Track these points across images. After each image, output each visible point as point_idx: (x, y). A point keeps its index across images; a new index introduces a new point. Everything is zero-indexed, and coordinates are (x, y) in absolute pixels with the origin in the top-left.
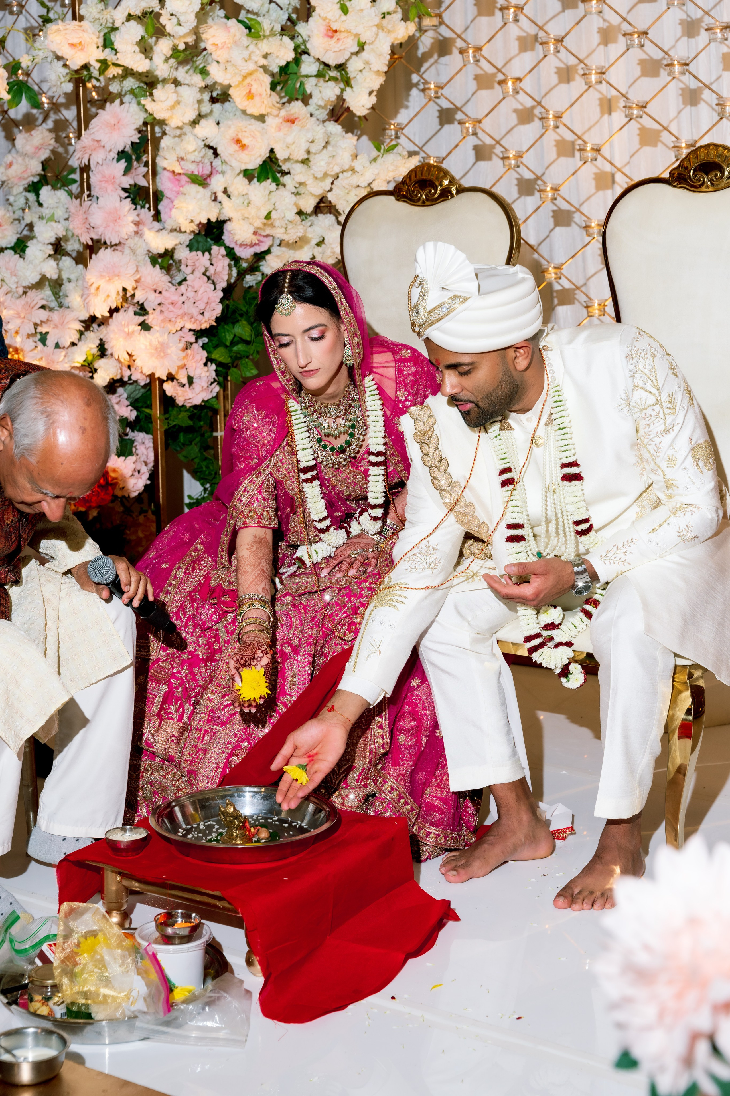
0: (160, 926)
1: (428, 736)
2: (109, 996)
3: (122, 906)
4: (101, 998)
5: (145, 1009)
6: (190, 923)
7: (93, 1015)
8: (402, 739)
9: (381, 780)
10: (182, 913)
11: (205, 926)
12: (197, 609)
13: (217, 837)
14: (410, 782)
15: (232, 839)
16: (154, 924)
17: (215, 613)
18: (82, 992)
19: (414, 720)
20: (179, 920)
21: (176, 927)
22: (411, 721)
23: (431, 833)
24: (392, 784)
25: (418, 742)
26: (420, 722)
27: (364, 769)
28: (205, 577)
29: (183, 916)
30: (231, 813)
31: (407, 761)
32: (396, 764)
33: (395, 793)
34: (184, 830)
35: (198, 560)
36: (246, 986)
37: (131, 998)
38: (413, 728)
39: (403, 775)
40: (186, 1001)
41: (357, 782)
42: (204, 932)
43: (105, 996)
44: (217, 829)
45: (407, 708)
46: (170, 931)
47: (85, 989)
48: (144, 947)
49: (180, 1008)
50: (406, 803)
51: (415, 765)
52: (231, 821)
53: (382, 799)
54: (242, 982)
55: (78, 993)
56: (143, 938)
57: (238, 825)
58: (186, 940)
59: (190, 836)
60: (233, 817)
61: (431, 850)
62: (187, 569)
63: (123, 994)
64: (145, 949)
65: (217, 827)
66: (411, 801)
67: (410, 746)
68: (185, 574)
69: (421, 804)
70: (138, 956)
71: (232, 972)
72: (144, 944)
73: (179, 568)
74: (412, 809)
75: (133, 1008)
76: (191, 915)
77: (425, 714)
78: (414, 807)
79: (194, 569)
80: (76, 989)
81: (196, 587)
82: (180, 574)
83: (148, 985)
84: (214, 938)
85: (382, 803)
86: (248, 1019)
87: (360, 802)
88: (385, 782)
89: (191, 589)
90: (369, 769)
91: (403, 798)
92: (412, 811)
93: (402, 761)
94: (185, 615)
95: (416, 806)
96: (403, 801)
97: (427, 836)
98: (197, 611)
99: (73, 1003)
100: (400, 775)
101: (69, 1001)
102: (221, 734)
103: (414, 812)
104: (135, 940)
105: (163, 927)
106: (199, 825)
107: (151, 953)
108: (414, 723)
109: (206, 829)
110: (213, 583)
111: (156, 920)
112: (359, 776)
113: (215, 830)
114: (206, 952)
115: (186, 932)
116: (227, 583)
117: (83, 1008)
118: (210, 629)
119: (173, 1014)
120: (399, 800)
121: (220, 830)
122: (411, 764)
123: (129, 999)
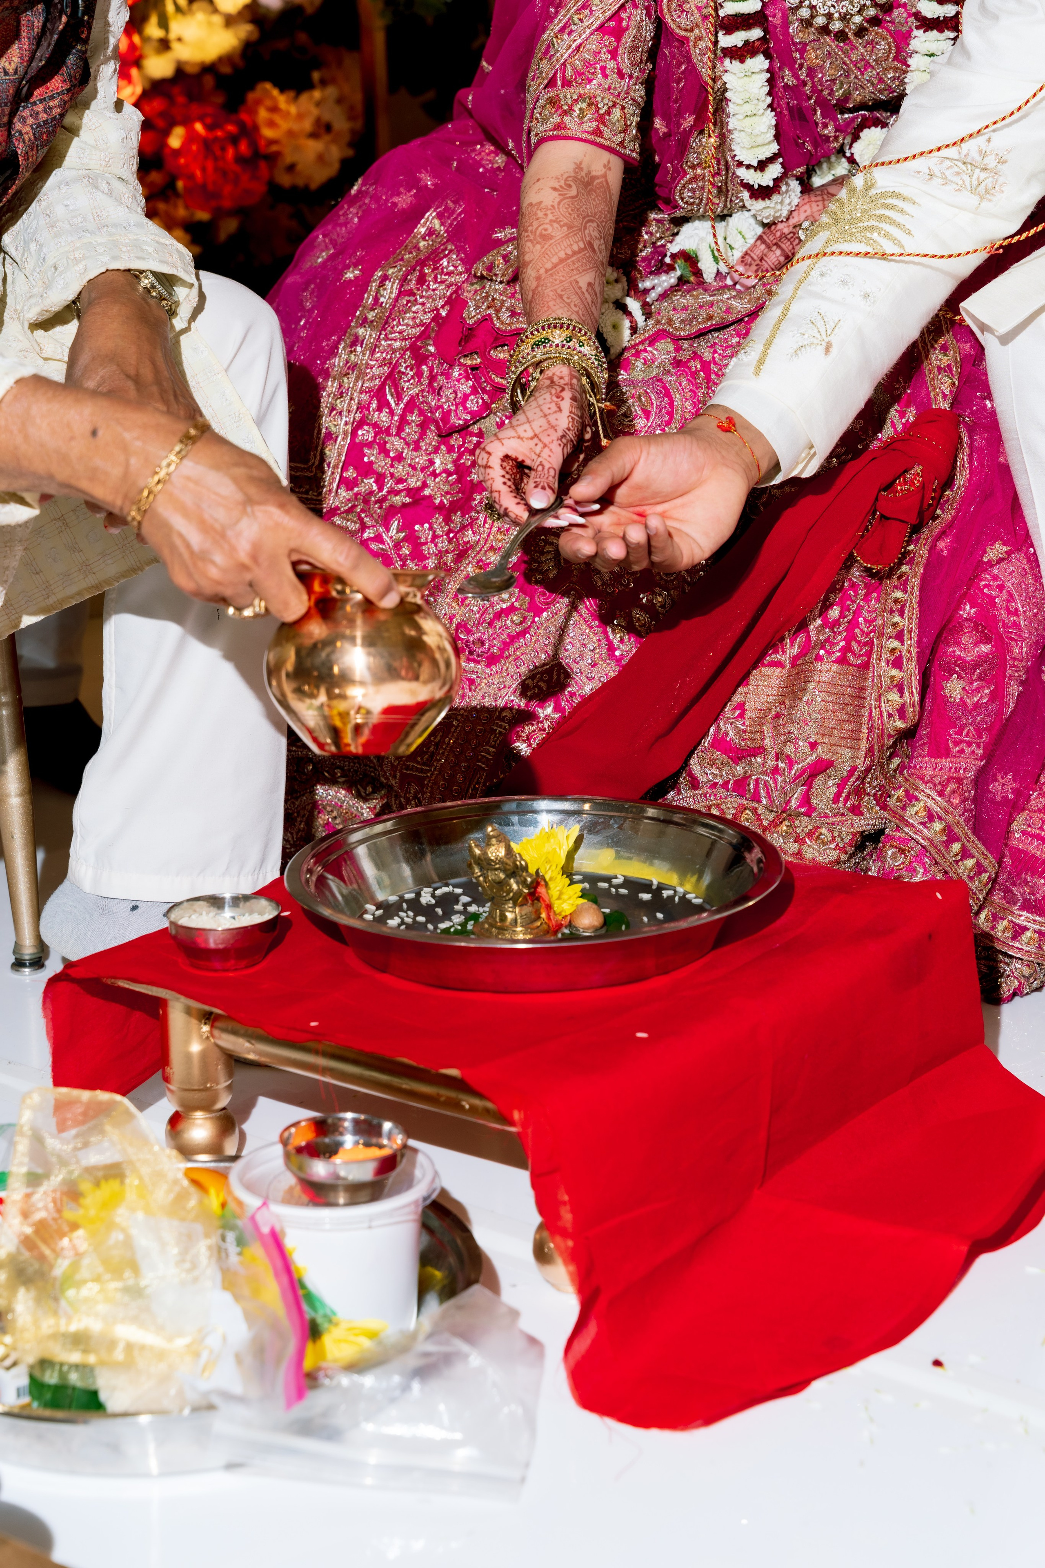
0: (295, 1159)
1: (1022, 683)
2: (143, 1348)
3: (214, 1101)
4: (119, 1355)
5: (237, 1388)
6: (381, 1147)
7: (103, 1396)
8: (954, 688)
9: (901, 793)
10: (356, 1122)
11: (420, 1158)
12: (432, 378)
13: (464, 925)
14: (974, 801)
15: (502, 929)
16: (279, 1149)
17: (474, 391)
18: (65, 1335)
19: (986, 640)
20: (349, 1140)
21: (338, 1160)
22: (977, 644)
23: (1025, 929)
24: (930, 803)
25: (998, 695)
26: (1002, 647)
27: (854, 769)
28: (449, 301)
29: (360, 1128)
30: (501, 861)
31: (969, 744)
32: (940, 750)
33: (937, 826)
34: (379, 906)
35: (434, 257)
36: (526, 1324)
37: (205, 1355)
38: (982, 659)
39: (959, 781)
40: (356, 1367)
41: (836, 800)
42: (418, 1173)
43: (129, 1347)
44: (465, 905)
45: (968, 611)
46: (320, 1169)
47: (73, 1327)
48: (249, 1214)
49: (339, 1385)
50: (965, 854)
51: (989, 756)
52: (501, 884)
53: (902, 841)
54: (514, 1314)
55: (54, 1336)
56: (250, 1187)
57: (519, 893)
58: (365, 1194)
59: (394, 922)
60: (504, 871)
61: (1026, 971)
62: (404, 280)
63: (181, 1343)
64: (253, 1219)
65: (465, 899)
66: (977, 847)
67: (976, 706)
68: (401, 293)
69: (1003, 856)
70: (231, 1236)
71: (493, 1285)
72: (252, 1202)
73: (385, 278)
74: (980, 869)
75: (204, 1385)
76: (379, 1127)
77: (1016, 625)
78: (985, 863)
79: (422, 280)
80: (48, 1325)
81: (427, 326)
82: (390, 291)
83: (249, 1317)
84: (444, 1192)
85: (902, 851)
86: (530, 1420)
87: (843, 850)
88: (911, 798)
89: (417, 331)
90: (868, 770)
91: (957, 839)
92: (979, 873)
93: (957, 743)
94: (399, 398)
95: (989, 862)
96: (956, 847)
97: (1014, 938)
98: (430, 384)
99: (44, 1363)
100: (950, 779)
101: (31, 1359)
102: (488, 685)
103: (985, 876)
104: (229, 1192)
105: (305, 1159)
106: (418, 895)
107: (266, 1230)
108: (985, 648)
109: (437, 904)
110: (472, 314)
111: (285, 1142)
112: (841, 786)
113: (459, 907)
114: (425, 1226)
115: (365, 1173)
116: (505, 315)
117: (74, 1378)
118: (463, 430)
119: (317, 1401)
120: (947, 844)
121: (473, 909)
122: (980, 752)
123: (197, 1355)
